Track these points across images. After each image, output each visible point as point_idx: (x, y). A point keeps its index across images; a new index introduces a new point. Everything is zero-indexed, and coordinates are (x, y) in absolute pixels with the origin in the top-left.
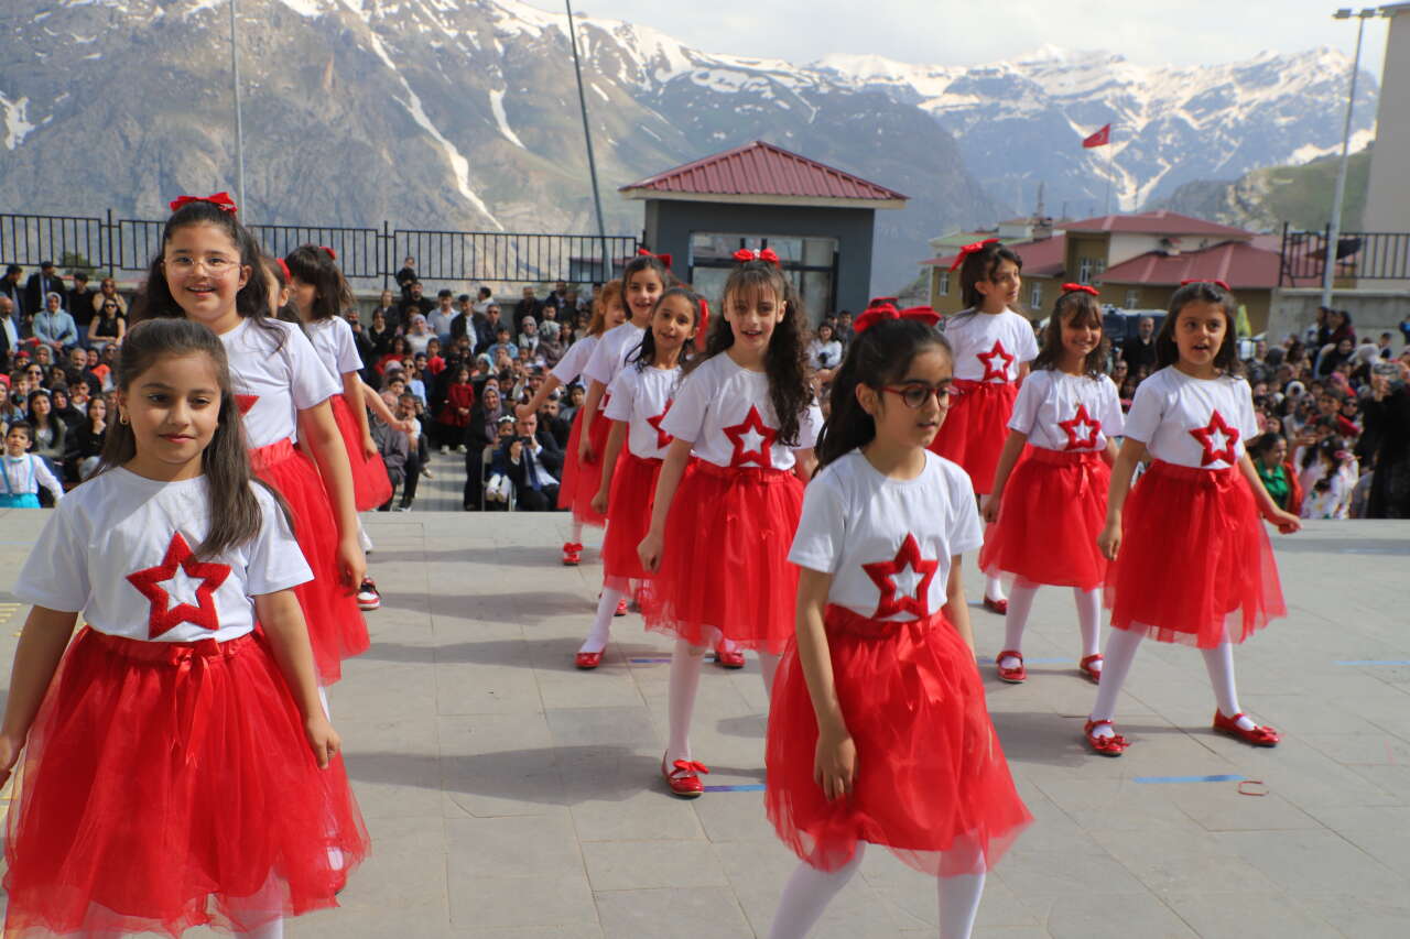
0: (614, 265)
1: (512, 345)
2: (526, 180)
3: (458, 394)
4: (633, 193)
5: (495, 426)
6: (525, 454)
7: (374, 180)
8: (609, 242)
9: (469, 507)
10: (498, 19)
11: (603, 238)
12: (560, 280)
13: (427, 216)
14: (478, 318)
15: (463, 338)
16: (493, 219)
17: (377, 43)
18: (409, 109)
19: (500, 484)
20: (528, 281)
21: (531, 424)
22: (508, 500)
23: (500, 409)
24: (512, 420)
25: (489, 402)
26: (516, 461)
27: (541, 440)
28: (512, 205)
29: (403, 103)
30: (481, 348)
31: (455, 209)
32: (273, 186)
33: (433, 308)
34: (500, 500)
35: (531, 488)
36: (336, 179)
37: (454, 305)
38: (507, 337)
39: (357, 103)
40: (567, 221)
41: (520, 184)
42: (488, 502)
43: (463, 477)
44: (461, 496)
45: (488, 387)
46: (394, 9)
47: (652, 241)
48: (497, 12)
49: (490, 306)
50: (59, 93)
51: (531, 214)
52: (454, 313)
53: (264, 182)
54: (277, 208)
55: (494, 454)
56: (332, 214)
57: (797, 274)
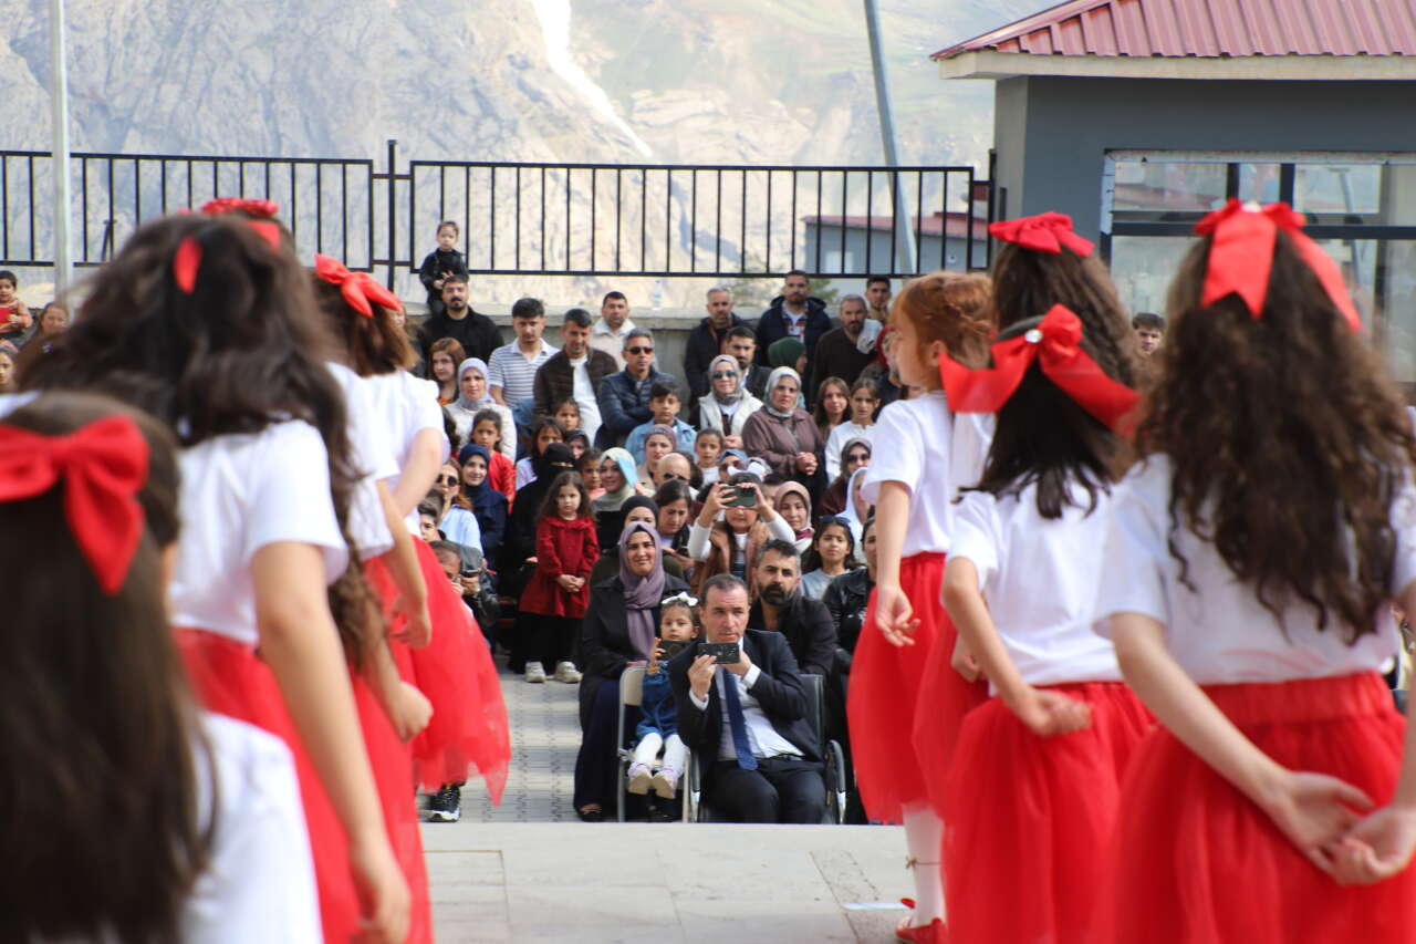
0: (919, 235)
1: (684, 426)
2: (703, 38)
3: (556, 542)
4: (969, 63)
5: (648, 614)
6: (721, 686)
7: (353, 40)
8: (908, 182)
9: (586, 809)
11: (894, 171)
12: (794, 273)
13: (476, 127)
14: (600, 365)
15: (568, 407)
16: (626, 129)
19: (661, 754)
20: (718, 275)
21: (737, 611)
22: (679, 792)
23: (661, 577)
24: (693, 601)
25: (638, 559)
26: (700, 701)
27: (759, 653)
28: (670, 94)
30: (612, 434)
31: (536, 108)
32: (120, 60)
33: (500, 343)
34: (661, 793)
35: (735, 764)
36: (267, 41)
37: (549, 331)
38: (673, 408)
40: (800, 132)
41: (690, 47)
42: (631, 798)
43: (573, 739)
44: (567, 783)
45: (630, 525)
47: (1012, 179)
49: (632, 336)
51: (716, 114)
52: (547, 350)
53: (101, 50)
54: (131, 112)
55: (648, 686)
56: (257, 123)
57: (1369, 248)
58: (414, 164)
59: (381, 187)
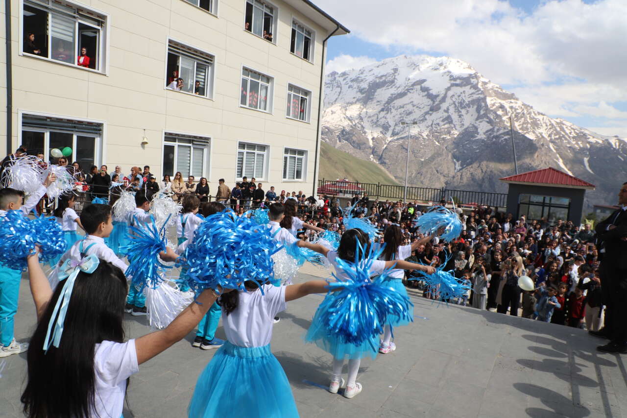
10: (589, 138)
17: (551, 146)
18: (559, 163)
29: (557, 161)
39: (543, 161)
46: (557, 137)
48: (589, 136)
50: (468, 160)
58: (445, 190)
59: (441, 192)
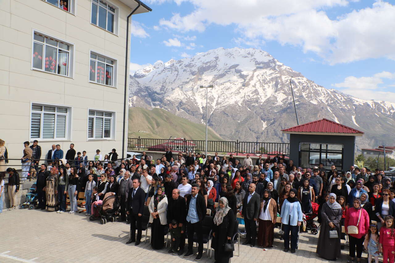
10: (354, 102)
17: (329, 108)
18: (333, 119)
46: (332, 102)
50: (271, 120)
58: (239, 142)
59: (236, 144)
